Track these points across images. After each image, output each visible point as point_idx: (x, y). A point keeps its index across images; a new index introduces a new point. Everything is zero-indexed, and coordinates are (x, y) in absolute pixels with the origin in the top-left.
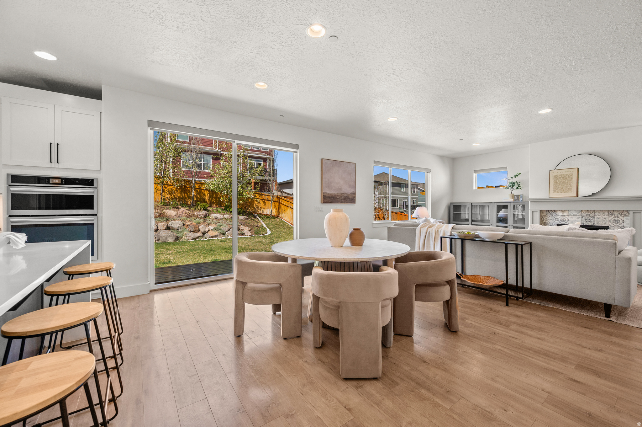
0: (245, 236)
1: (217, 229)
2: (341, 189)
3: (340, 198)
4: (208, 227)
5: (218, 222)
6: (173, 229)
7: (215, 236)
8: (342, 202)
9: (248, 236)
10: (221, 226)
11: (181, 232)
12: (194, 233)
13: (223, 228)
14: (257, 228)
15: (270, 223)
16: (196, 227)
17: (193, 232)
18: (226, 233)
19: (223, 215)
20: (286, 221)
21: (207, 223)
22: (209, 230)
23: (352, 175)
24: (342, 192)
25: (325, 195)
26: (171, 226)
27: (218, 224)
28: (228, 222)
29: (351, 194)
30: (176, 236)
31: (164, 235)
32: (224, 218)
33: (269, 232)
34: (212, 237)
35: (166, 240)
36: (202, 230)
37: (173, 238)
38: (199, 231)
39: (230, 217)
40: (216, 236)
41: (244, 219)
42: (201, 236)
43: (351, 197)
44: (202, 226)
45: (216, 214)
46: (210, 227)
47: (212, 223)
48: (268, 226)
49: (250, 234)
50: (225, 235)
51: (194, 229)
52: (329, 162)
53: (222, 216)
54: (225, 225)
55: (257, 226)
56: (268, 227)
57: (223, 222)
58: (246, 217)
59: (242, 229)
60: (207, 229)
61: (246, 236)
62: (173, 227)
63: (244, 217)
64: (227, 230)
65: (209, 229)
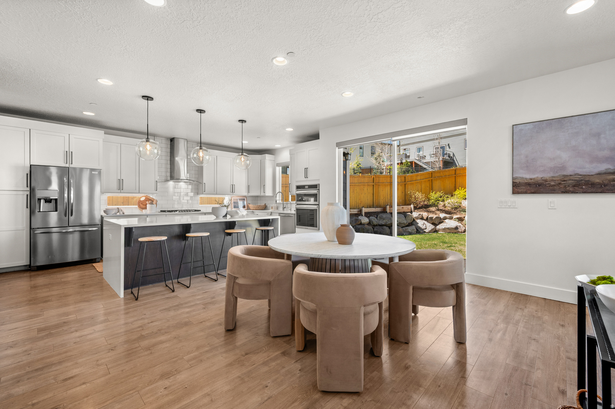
3: (560, 184)
8: (566, 192)
25: (516, 181)
43: (597, 181)
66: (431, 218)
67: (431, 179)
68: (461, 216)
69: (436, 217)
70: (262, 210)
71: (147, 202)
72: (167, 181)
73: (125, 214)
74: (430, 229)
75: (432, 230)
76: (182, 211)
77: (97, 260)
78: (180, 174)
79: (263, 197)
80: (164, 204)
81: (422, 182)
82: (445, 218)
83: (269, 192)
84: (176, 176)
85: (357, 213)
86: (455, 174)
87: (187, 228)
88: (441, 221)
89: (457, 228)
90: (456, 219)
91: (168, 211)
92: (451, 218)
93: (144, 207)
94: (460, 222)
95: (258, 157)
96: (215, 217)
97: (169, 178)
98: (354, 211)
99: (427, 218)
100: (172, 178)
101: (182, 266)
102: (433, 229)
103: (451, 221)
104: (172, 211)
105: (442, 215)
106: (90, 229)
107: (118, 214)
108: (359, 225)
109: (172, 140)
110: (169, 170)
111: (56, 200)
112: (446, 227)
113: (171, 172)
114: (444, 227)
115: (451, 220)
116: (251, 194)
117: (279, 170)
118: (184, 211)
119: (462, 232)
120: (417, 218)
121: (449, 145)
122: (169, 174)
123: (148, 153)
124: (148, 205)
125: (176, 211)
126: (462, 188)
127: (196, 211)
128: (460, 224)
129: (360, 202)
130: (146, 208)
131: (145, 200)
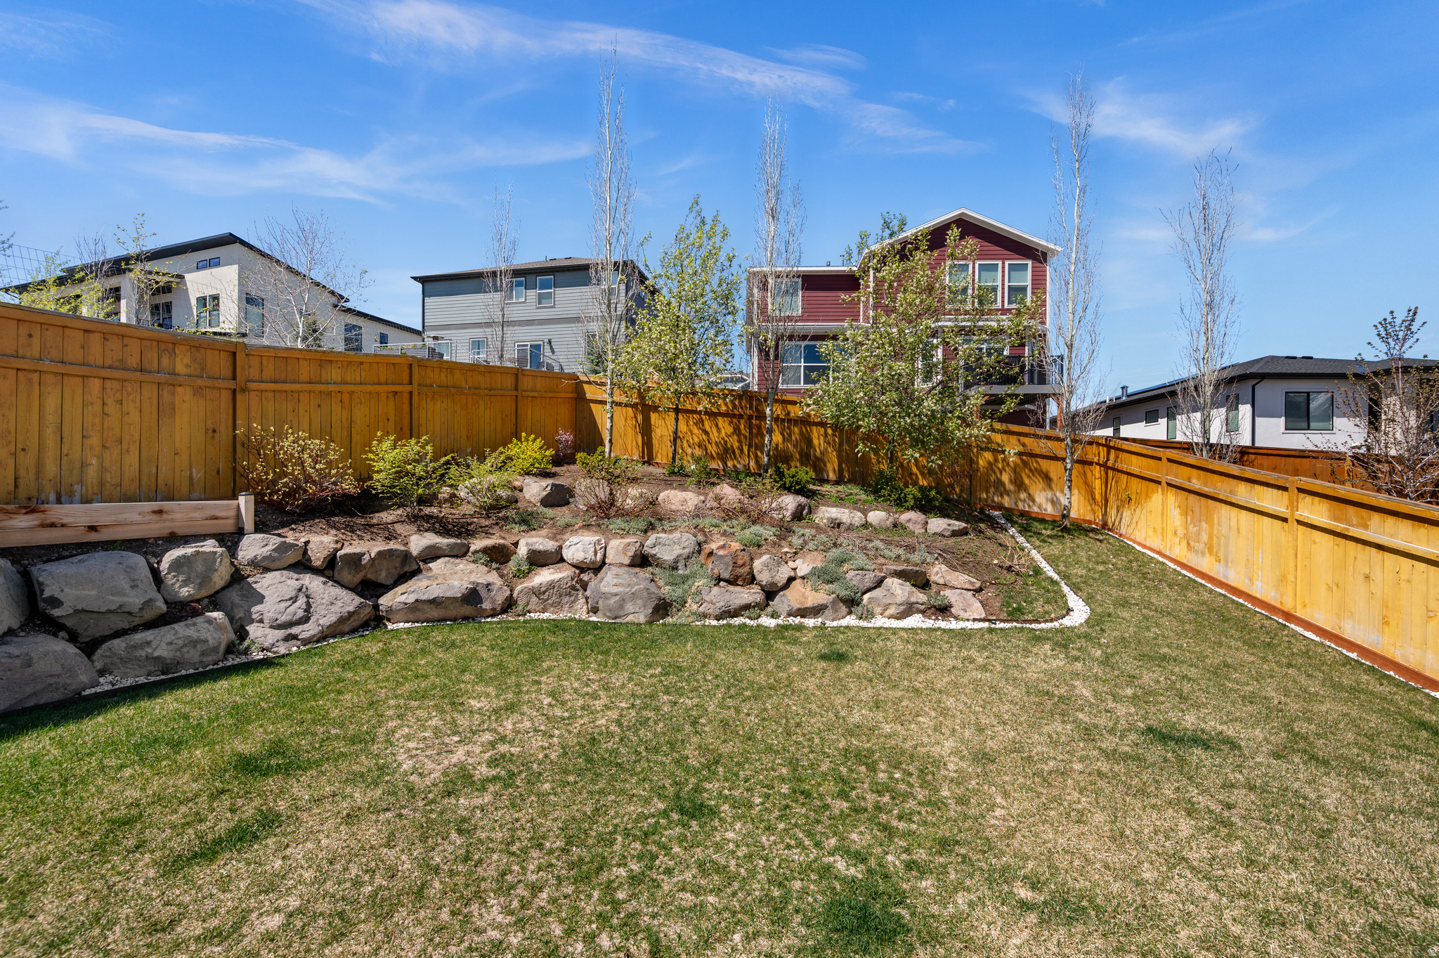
0: (953, 625)
1: (824, 576)
4: (791, 564)
5: (835, 545)
6: (659, 564)
7: (813, 608)
9: (969, 625)
10: (842, 562)
11: (685, 579)
12: (731, 588)
13: (851, 573)
14: (1010, 577)
15: (1068, 552)
16: (740, 562)
17: (728, 582)
18: (866, 597)
19: (865, 513)
20: (1139, 544)
21: (790, 545)
22: (791, 580)
26: (653, 552)
27: (835, 553)
28: (878, 543)
30: (660, 599)
31: (615, 590)
32: (866, 525)
33: (1079, 613)
34: (803, 613)
35: (621, 613)
36: (764, 577)
37: (645, 606)
38: (753, 578)
39: (891, 519)
40: (816, 611)
41: (947, 534)
42: (757, 605)
44: (765, 557)
45: (834, 510)
46: (799, 563)
47: (811, 546)
48: (1062, 568)
49: (977, 610)
50: (860, 608)
51: (730, 568)
53: (857, 518)
54: (861, 560)
55: (1009, 569)
56: (1066, 577)
57: (854, 545)
58: (958, 525)
59: (941, 581)
60: (783, 573)
61: (962, 625)
62: (658, 555)
63: (946, 521)
64: (868, 585)
65: (792, 574)
66: (355, 559)
67: (408, 388)
68: (502, 541)
69: (380, 553)
74: (331, 618)
75: (342, 620)
81: (351, 393)
82: (431, 555)
86: (516, 389)
88: (408, 568)
89: (473, 596)
90: (480, 555)
92: (459, 553)
94: (494, 565)
99: (331, 561)
102: (351, 614)
103: (456, 565)
105: (418, 542)
112: (424, 598)
114: (411, 599)
115: (458, 561)
119: (494, 609)
120: (264, 566)
121: (550, 342)
126: (528, 435)
128: (493, 578)
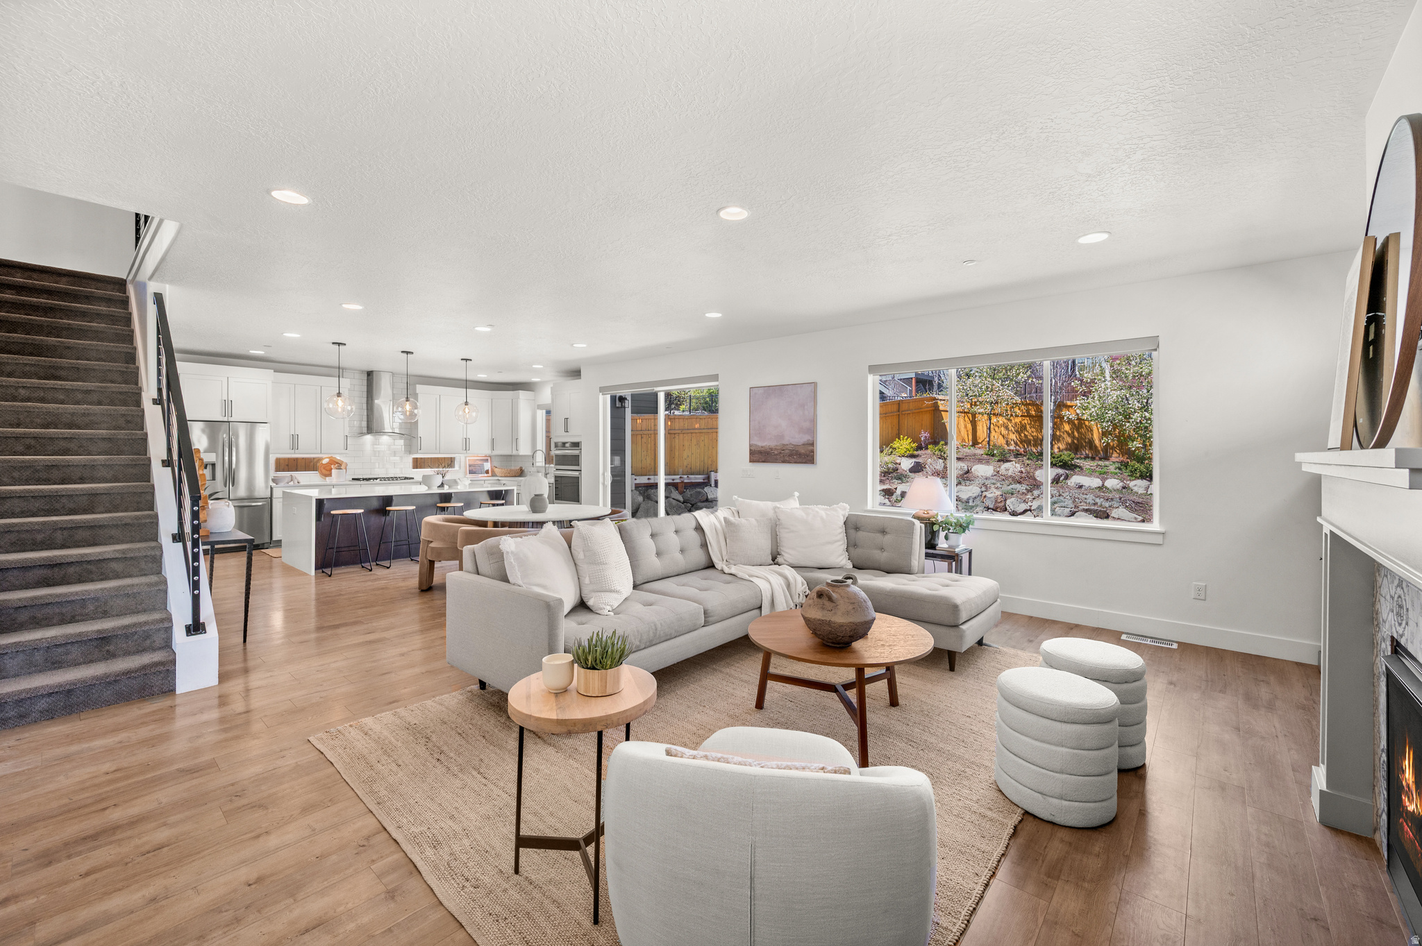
2: (782, 437)
3: (780, 453)
8: (784, 462)
19: (1105, 481)
23: (806, 407)
24: (785, 442)
25: (752, 448)
29: (803, 445)
43: (803, 451)
44: (1015, 499)
45: (1085, 479)
52: (761, 391)
53: (1097, 483)
70: (515, 476)
71: (332, 466)
72: (362, 434)
73: (302, 483)
76: (385, 479)
77: (266, 546)
78: (384, 424)
79: (514, 456)
80: (356, 469)
83: (524, 450)
84: (375, 426)
85: (702, 481)
87: (388, 500)
91: (364, 479)
93: (327, 473)
95: (509, 394)
96: (427, 488)
97: (365, 430)
98: (696, 478)
100: (370, 430)
101: (382, 546)
104: (370, 479)
106: (254, 504)
107: (292, 483)
108: (703, 502)
109: (370, 374)
110: (365, 418)
111: (213, 465)
113: (368, 421)
116: (496, 452)
117: (541, 415)
118: (389, 479)
122: (364, 424)
123: (340, 410)
124: (333, 471)
125: (376, 479)
126: (904, 436)
127: (406, 478)
129: (710, 462)
130: (330, 475)
131: (328, 463)
